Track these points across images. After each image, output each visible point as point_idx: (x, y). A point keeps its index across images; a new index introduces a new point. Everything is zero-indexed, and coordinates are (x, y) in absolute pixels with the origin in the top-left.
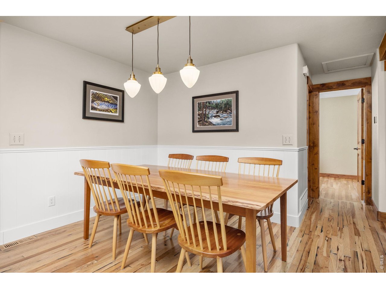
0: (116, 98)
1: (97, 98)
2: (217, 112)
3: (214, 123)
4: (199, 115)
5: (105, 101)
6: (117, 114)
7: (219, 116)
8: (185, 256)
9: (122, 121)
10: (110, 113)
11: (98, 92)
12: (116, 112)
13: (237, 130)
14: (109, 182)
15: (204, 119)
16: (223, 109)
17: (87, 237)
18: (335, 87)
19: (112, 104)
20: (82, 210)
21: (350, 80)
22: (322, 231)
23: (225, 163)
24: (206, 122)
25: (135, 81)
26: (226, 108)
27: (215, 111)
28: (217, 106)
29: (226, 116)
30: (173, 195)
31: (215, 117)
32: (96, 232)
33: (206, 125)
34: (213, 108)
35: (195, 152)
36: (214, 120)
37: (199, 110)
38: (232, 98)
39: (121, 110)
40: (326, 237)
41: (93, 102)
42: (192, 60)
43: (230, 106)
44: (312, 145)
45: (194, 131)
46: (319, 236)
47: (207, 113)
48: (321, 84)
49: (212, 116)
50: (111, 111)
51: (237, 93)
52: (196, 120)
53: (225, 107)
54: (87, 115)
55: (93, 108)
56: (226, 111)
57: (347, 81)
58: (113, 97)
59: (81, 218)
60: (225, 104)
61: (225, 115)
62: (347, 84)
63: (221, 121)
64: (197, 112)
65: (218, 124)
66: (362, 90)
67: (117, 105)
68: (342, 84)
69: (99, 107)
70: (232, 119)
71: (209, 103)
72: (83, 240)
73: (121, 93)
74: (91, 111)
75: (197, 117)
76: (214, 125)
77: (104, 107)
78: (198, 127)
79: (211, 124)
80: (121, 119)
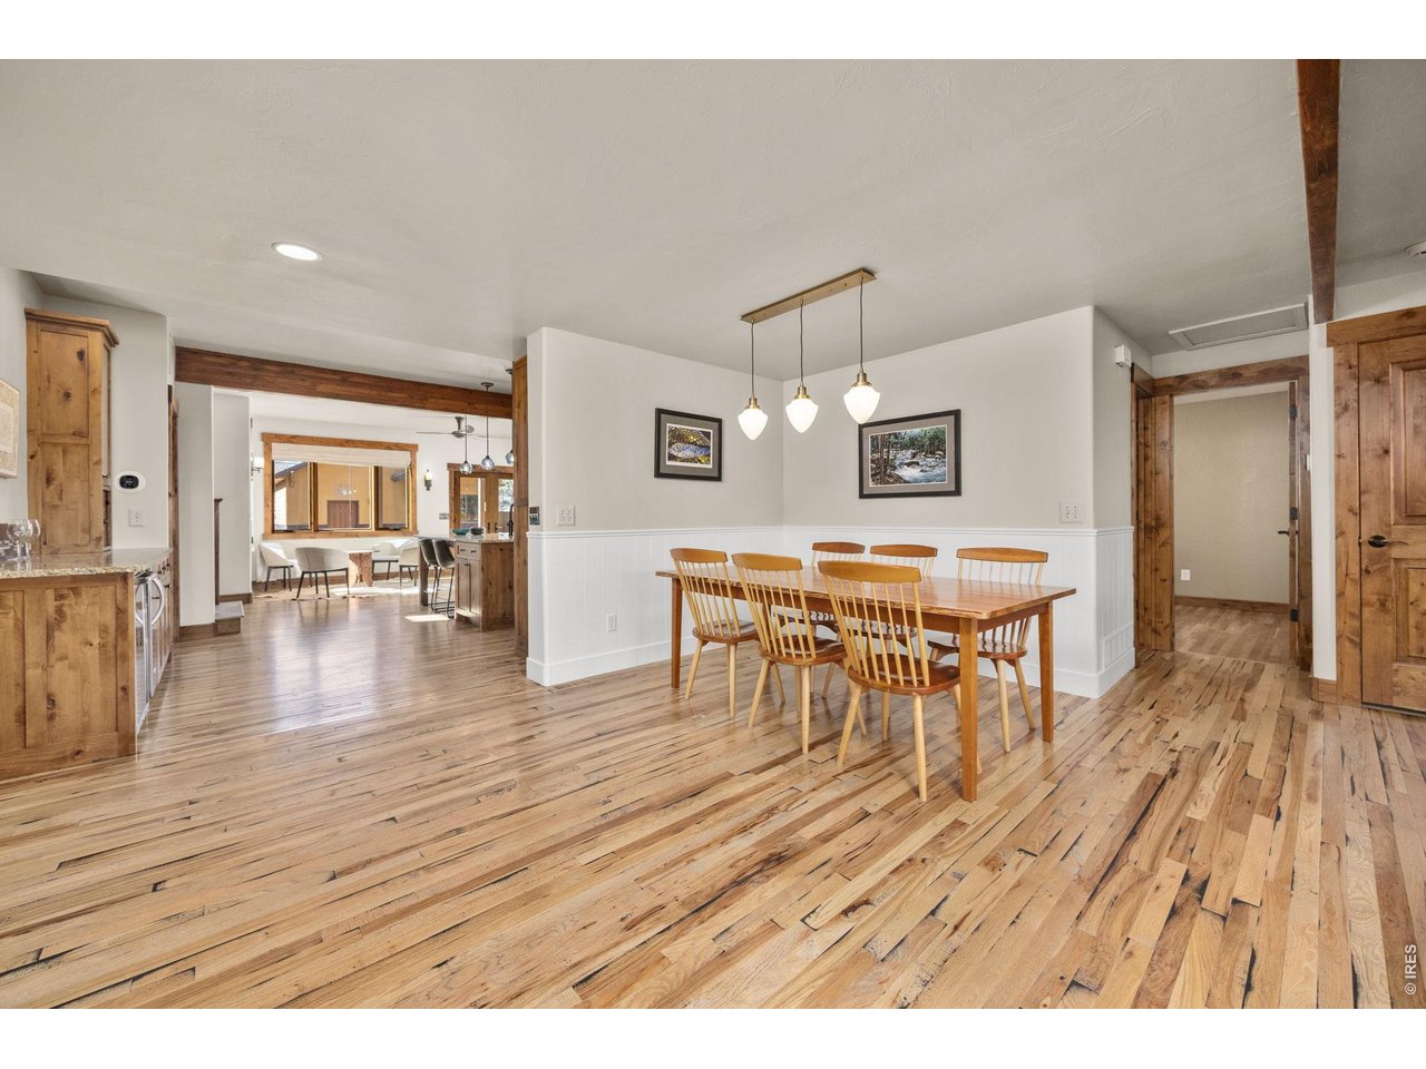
0: (707, 435)
1: (678, 437)
2: (914, 456)
3: (907, 479)
4: (873, 461)
5: (689, 443)
6: (710, 466)
7: (917, 463)
8: (857, 715)
9: (719, 478)
10: (698, 465)
11: (678, 426)
12: (708, 462)
13: (957, 492)
14: (724, 587)
15: (884, 470)
16: (925, 447)
17: (676, 684)
18: (1213, 383)
19: (701, 446)
20: (669, 641)
21: (1254, 364)
22: (1152, 707)
23: (929, 558)
24: (890, 476)
25: (757, 410)
26: (934, 445)
27: (909, 453)
28: (913, 443)
29: (933, 464)
30: (842, 603)
31: (908, 465)
32: (694, 678)
33: (888, 483)
34: (904, 447)
35: (868, 537)
36: (908, 473)
37: (873, 452)
38: (946, 425)
39: (717, 455)
40: (1158, 716)
41: (670, 445)
42: (865, 375)
43: (943, 442)
44: (1153, 523)
45: (862, 496)
46: (1141, 714)
47: (891, 457)
48: (1177, 377)
49: (902, 464)
50: (700, 461)
51: (956, 414)
52: (868, 472)
53: (931, 444)
54: (662, 471)
55: (672, 457)
56: (933, 453)
57: (1247, 367)
58: (703, 432)
59: (667, 656)
60: (930, 439)
61: (931, 461)
62: (1246, 374)
63: (922, 474)
64: (868, 456)
65: (916, 481)
66: (1292, 385)
67: (709, 447)
68: (1234, 374)
69: (680, 455)
70: (946, 469)
71: (896, 436)
72: (670, 688)
73: (716, 424)
74: (668, 463)
75: (868, 466)
76: (906, 482)
77: (688, 453)
78: (871, 485)
79: (899, 479)
80: (716, 475)
